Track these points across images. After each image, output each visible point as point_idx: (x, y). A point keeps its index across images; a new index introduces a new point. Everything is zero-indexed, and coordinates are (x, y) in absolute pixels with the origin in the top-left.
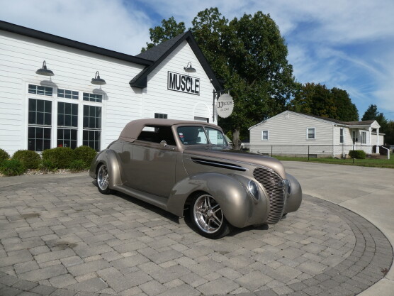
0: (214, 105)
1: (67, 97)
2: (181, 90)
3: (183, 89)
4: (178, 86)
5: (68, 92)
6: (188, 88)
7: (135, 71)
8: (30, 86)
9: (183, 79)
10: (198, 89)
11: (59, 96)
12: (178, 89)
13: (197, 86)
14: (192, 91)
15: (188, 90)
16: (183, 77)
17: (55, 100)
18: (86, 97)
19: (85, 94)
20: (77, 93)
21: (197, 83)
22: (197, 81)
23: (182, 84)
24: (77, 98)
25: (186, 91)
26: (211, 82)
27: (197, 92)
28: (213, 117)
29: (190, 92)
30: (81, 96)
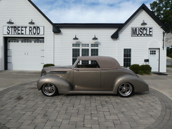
0: (163, 40)
1: (85, 46)
2: (139, 35)
3: (141, 35)
4: (138, 34)
5: (85, 44)
6: (144, 34)
7: (113, 31)
8: (73, 44)
9: (141, 30)
10: (151, 33)
11: (82, 46)
12: (138, 35)
13: (150, 32)
14: (147, 35)
15: (144, 35)
16: (141, 29)
17: (81, 48)
18: (92, 45)
19: (91, 44)
20: (89, 44)
21: (151, 30)
22: (150, 29)
23: (140, 32)
24: (89, 46)
25: (143, 35)
26: (161, 27)
27: (151, 35)
28: (163, 47)
29: (146, 35)
30: (90, 45)
